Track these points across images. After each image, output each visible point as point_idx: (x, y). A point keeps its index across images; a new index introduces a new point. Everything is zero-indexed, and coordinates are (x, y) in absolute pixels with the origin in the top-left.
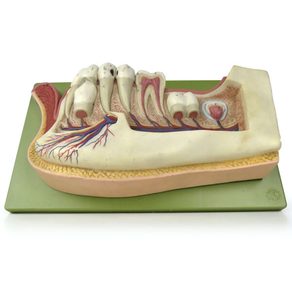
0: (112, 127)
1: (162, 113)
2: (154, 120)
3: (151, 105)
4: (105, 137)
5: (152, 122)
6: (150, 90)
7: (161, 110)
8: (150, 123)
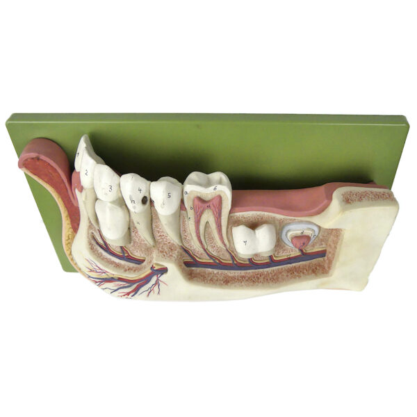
0: (163, 278)
1: (225, 245)
2: (215, 254)
3: (210, 234)
4: (157, 286)
5: (211, 257)
6: (208, 217)
7: (223, 242)
8: (208, 258)
